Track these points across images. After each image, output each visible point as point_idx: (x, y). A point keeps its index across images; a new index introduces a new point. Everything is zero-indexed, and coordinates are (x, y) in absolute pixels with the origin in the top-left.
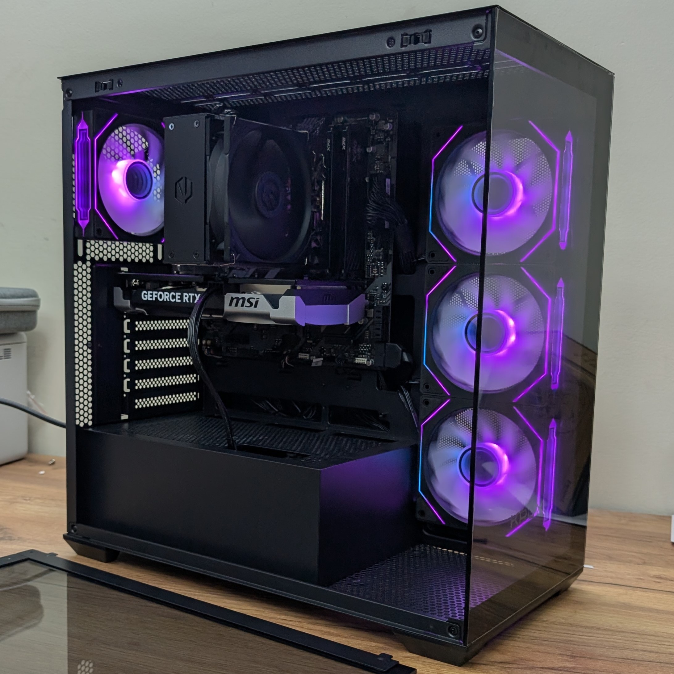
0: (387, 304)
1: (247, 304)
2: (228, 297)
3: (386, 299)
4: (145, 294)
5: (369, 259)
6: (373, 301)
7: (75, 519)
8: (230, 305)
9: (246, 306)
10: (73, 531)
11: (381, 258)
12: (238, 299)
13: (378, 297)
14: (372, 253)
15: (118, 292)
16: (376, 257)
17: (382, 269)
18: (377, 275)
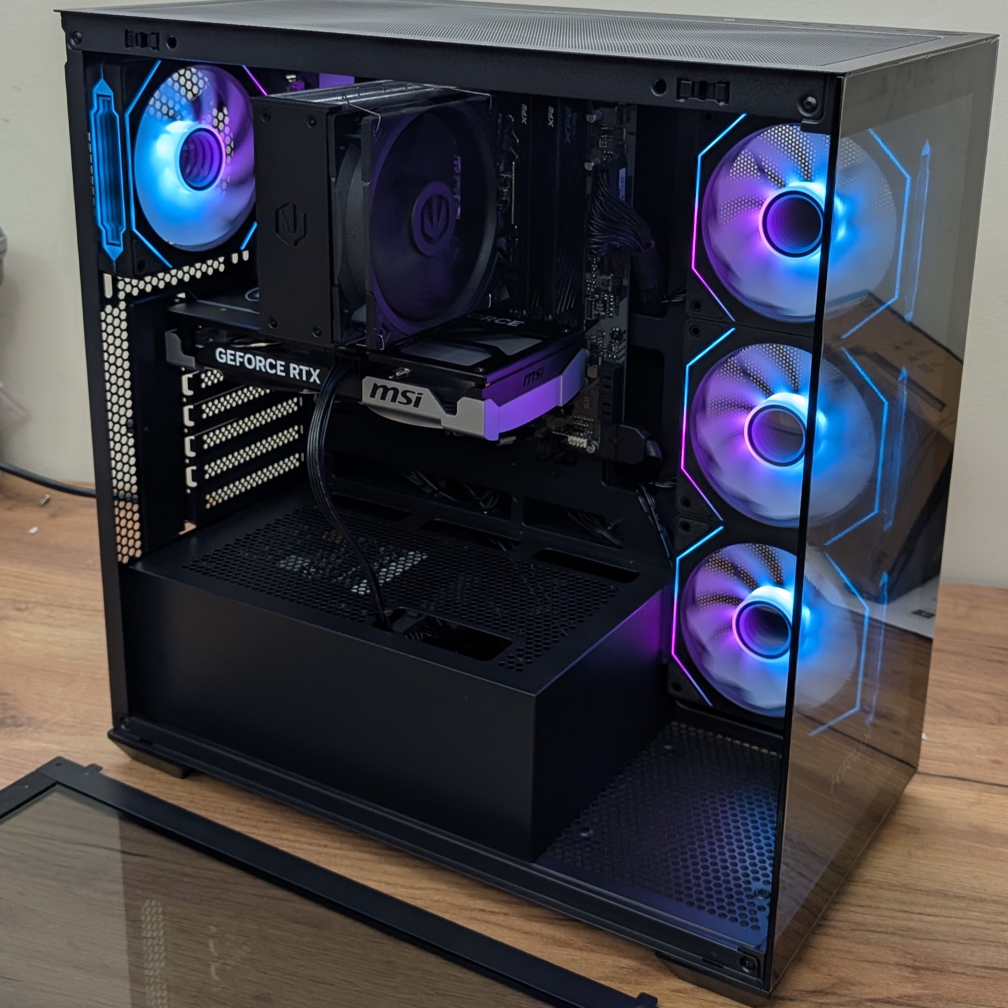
0: (620, 361)
1: (400, 398)
2: (368, 383)
3: (618, 353)
4: (221, 353)
5: (590, 287)
6: (598, 353)
7: (125, 710)
8: (373, 395)
9: (399, 402)
10: (123, 727)
11: (610, 289)
12: (386, 390)
13: (605, 349)
14: (594, 279)
15: (173, 340)
16: (603, 288)
17: (611, 306)
18: (603, 313)
